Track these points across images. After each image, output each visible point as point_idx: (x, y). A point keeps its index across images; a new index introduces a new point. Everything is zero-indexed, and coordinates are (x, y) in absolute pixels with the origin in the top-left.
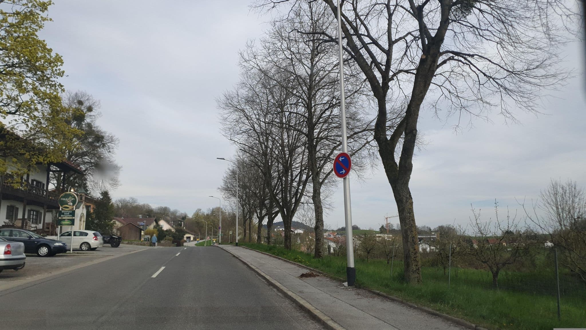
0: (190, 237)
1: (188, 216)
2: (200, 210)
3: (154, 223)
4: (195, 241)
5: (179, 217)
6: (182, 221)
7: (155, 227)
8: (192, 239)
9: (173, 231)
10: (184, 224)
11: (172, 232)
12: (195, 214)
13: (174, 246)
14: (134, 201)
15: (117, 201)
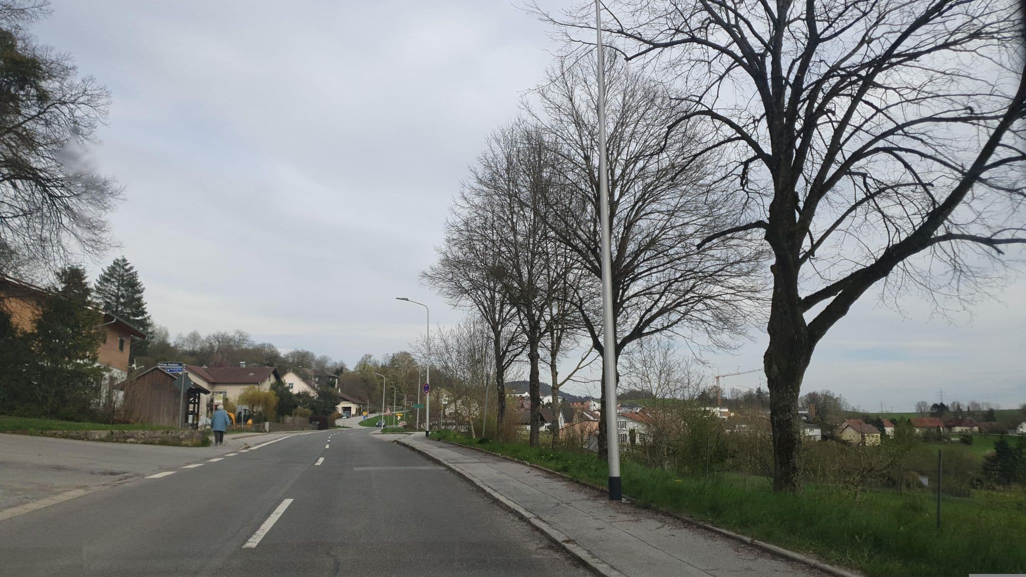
0: (350, 408)
1: (347, 369)
2: (370, 357)
3: (273, 379)
4: (360, 415)
5: (328, 369)
6: (335, 378)
7: (273, 387)
8: (353, 411)
9: (313, 395)
10: (338, 383)
11: (310, 397)
12: (360, 365)
13: (313, 429)
14: (243, 339)
15: (209, 337)
